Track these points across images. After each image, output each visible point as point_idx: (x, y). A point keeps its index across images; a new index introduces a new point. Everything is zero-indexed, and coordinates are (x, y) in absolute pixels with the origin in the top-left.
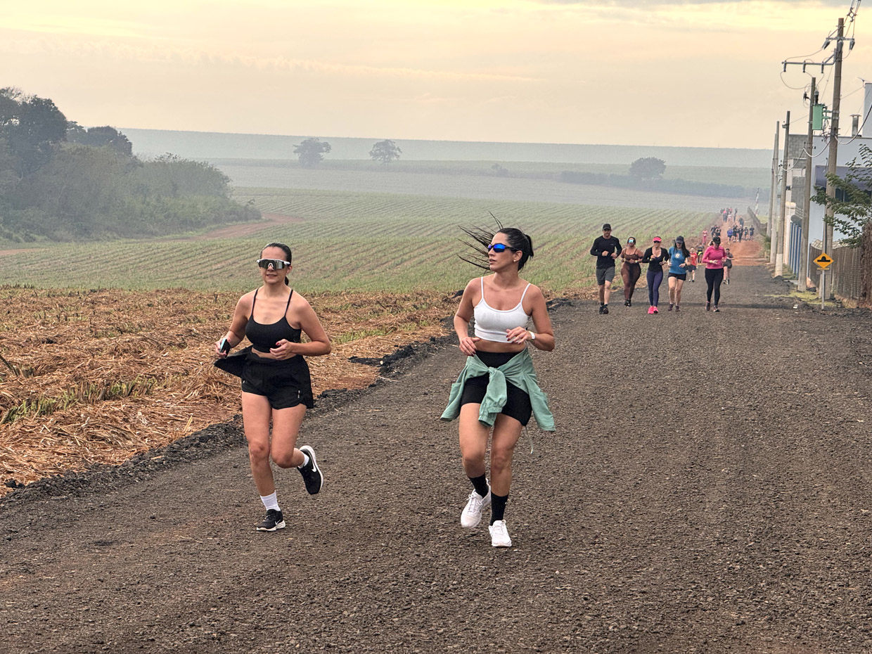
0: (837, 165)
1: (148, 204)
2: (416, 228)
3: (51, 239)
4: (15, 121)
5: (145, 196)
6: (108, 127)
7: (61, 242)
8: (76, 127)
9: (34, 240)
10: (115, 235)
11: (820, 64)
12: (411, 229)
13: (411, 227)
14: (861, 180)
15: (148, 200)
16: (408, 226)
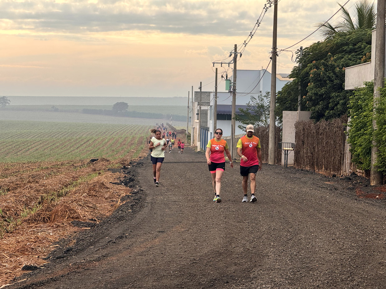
0: (236, 104)
2: (25, 135)
11: (228, 63)
12: (23, 135)
13: (23, 134)
14: (252, 110)
16: (22, 134)
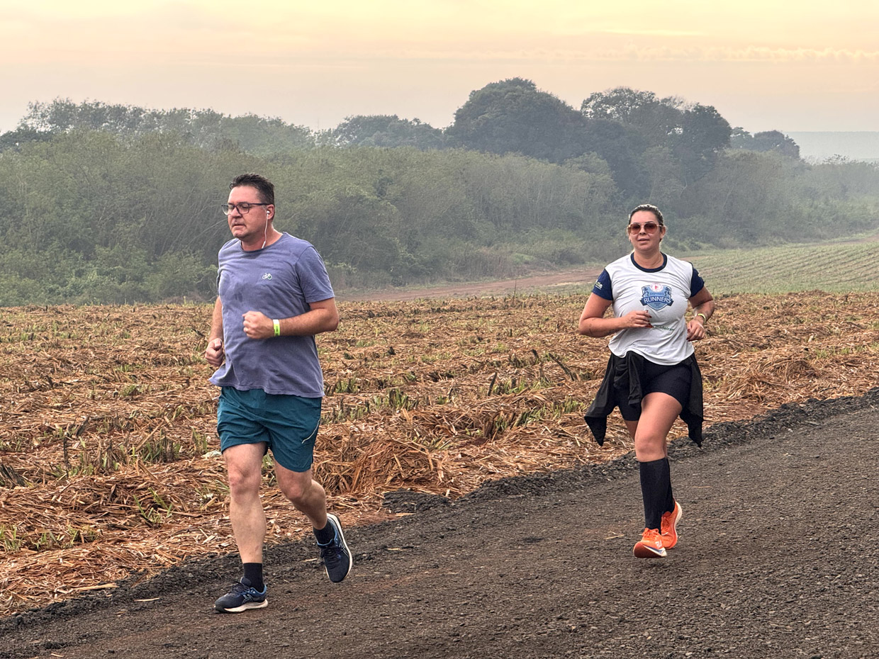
1: (816, 208)
3: (717, 246)
4: (679, 130)
5: (813, 199)
6: (775, 131)
7: (726, 250)
8: (742, 133)
9: (700, 248)
10: (782, 240)
15: (815, 202)
